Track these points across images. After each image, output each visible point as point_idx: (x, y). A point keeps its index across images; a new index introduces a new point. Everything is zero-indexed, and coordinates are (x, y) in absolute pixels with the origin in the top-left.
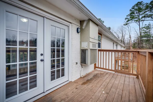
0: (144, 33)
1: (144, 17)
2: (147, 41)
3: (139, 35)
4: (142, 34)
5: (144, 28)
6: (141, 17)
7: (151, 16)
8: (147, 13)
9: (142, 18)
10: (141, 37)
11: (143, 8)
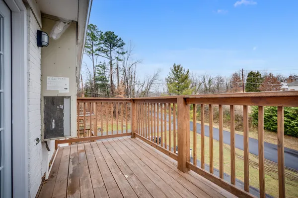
0: (98, 73)
1: (99, 50)
2: (103, 86)
3: (93, 77)
4: (97, 75)
5: (99, 66)
6: (95, 48)
7: (106, 52)
8: (102, 45)
9: (96, 50)
10: (96, 79)
11: (97, 37)
